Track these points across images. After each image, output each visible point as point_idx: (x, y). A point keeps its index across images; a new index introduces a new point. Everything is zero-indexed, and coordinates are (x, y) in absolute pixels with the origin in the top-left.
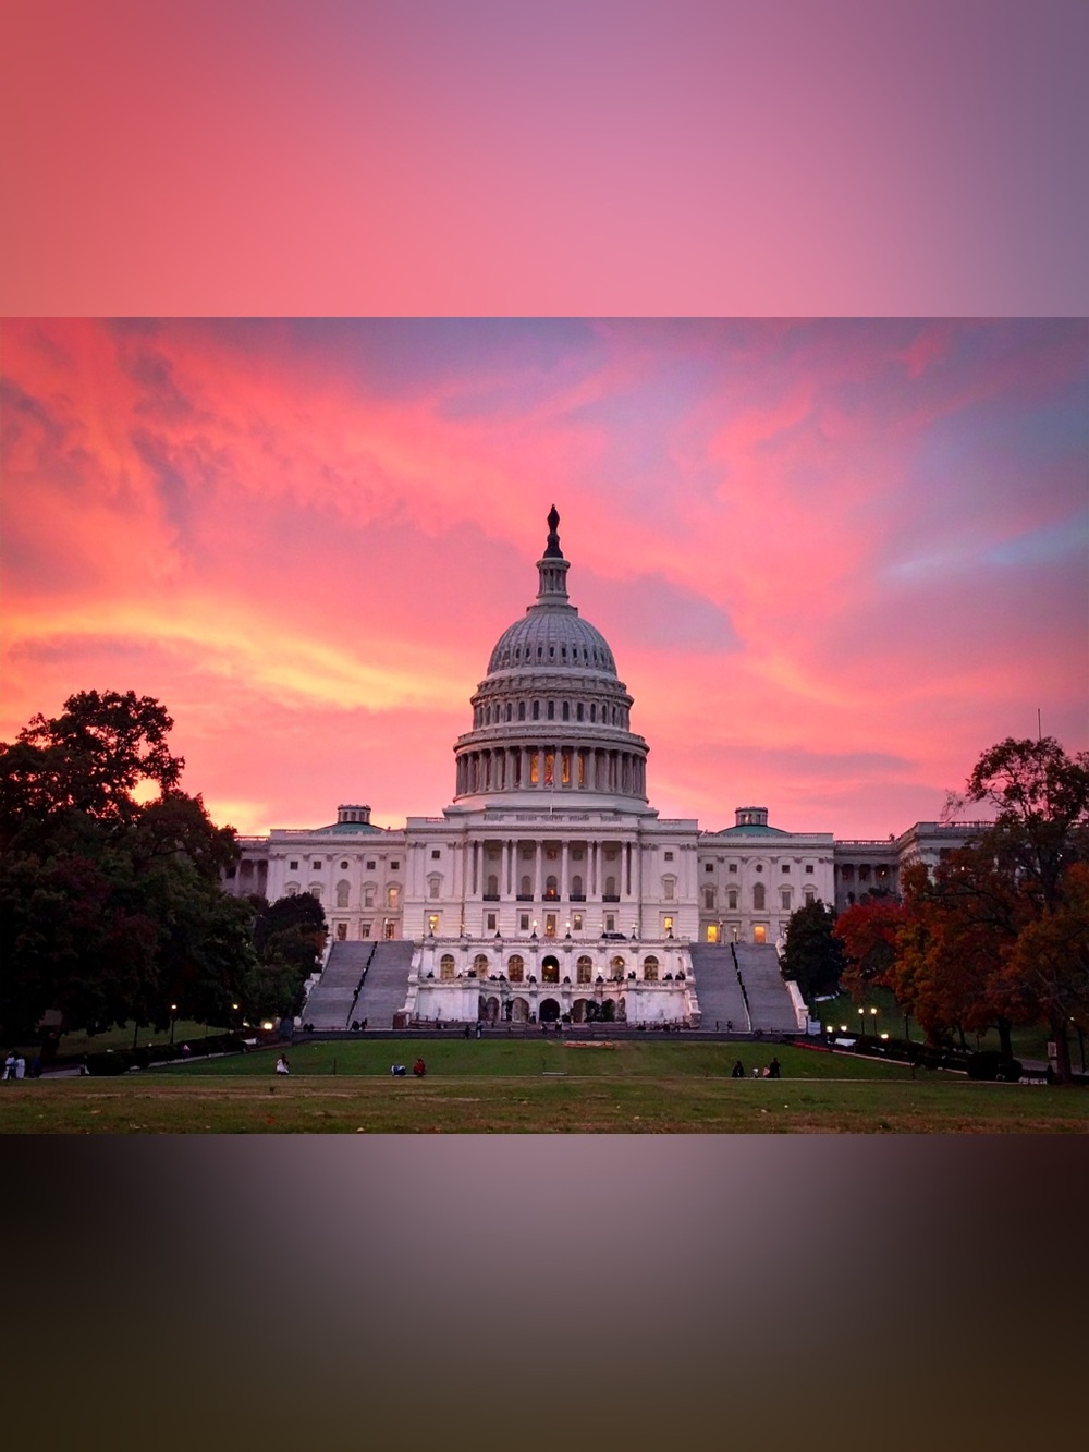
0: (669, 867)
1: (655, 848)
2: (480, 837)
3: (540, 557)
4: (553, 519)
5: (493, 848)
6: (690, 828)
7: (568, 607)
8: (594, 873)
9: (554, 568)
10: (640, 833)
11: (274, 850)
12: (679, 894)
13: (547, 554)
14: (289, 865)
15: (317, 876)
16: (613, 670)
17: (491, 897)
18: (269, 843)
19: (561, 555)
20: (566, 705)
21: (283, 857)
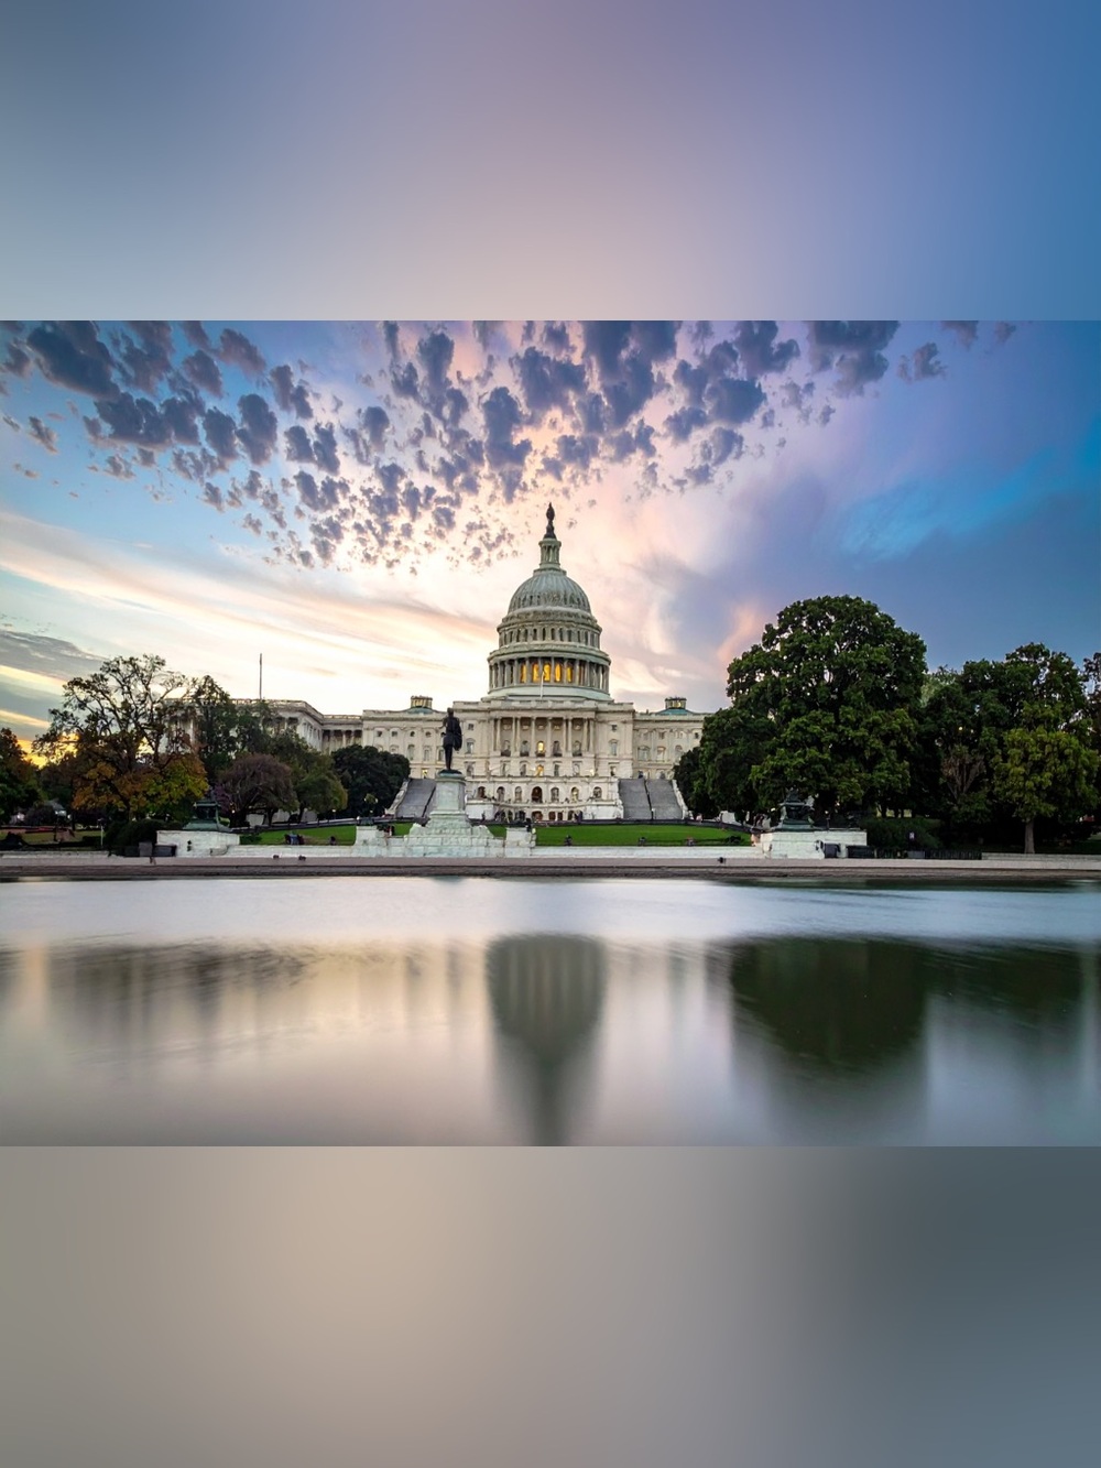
0: (614, 735)
1: (603, 722)
2: (499, 715)
3: (541, 539)
4: (551, 514)
5: (506, 721)
6: (627, 708)
7: (559, 570)
8: (566, 737)
9: (550, 546)
10: (597, 711)
11: (366, 724)
12: (620, 751)
13: (546, 536)
14: (376, 734)
15: (394, 741)
16: (589, 610)
17: (506, 754)
18: (363, 719)
19: (554, 537)
20: (553, 630)
21: (373, 729)
